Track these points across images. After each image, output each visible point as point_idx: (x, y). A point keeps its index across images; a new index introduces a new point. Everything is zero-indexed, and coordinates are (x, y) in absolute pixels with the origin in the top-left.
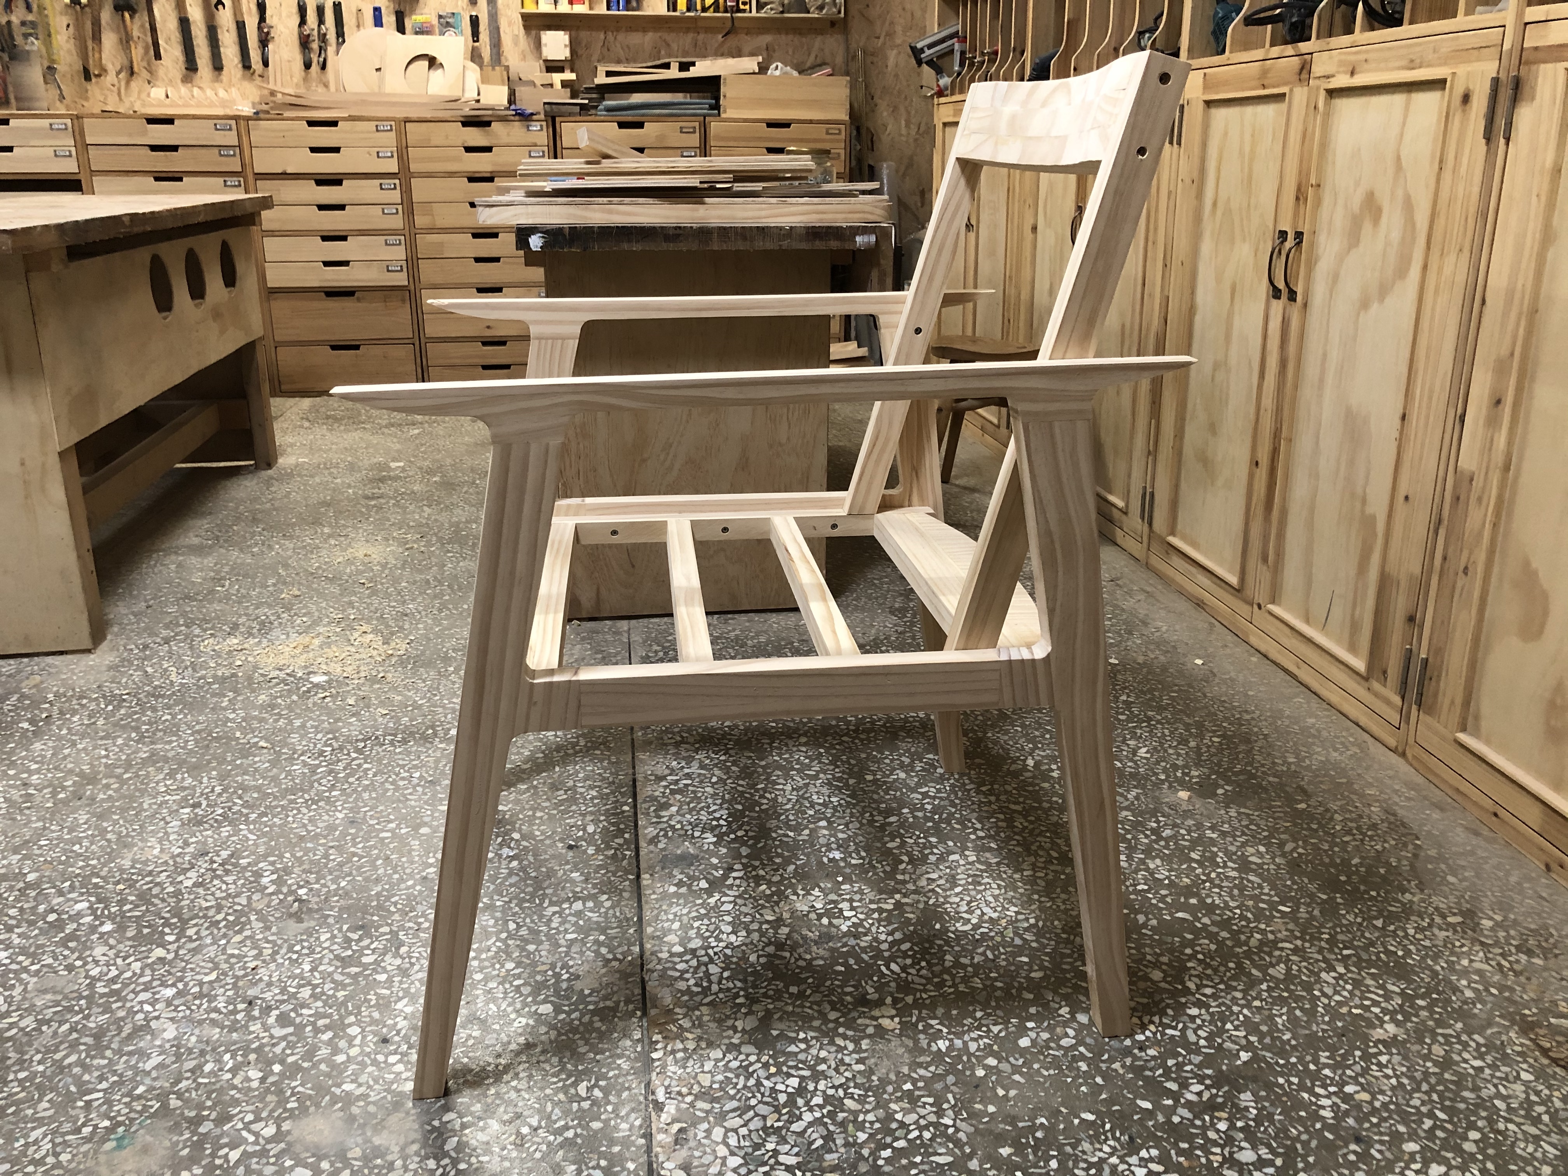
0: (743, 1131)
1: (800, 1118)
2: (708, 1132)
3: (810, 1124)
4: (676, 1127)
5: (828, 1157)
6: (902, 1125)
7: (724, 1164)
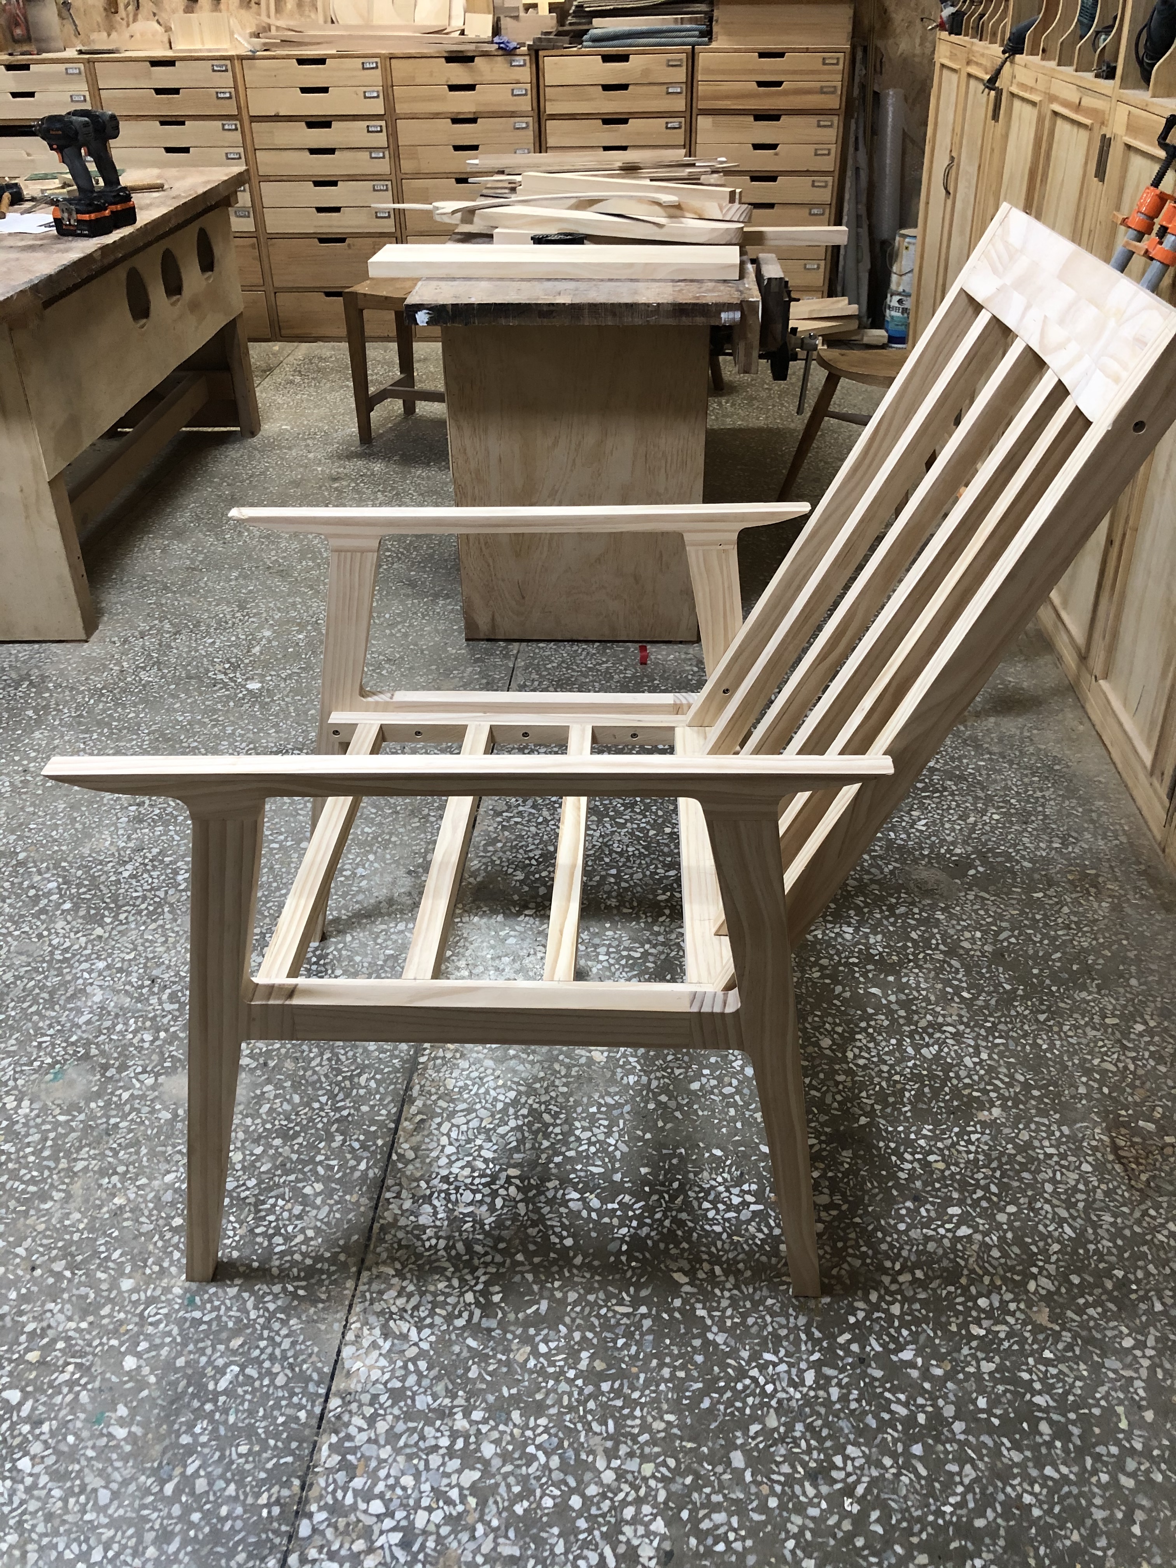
0: (464, 1128)
1: (506, 1124)
2: (440, 1125)
3: (512, 1129)
4: (419, 1118)
5: (516, 1156)
6: (578, 1139)
7: (442, 1151)
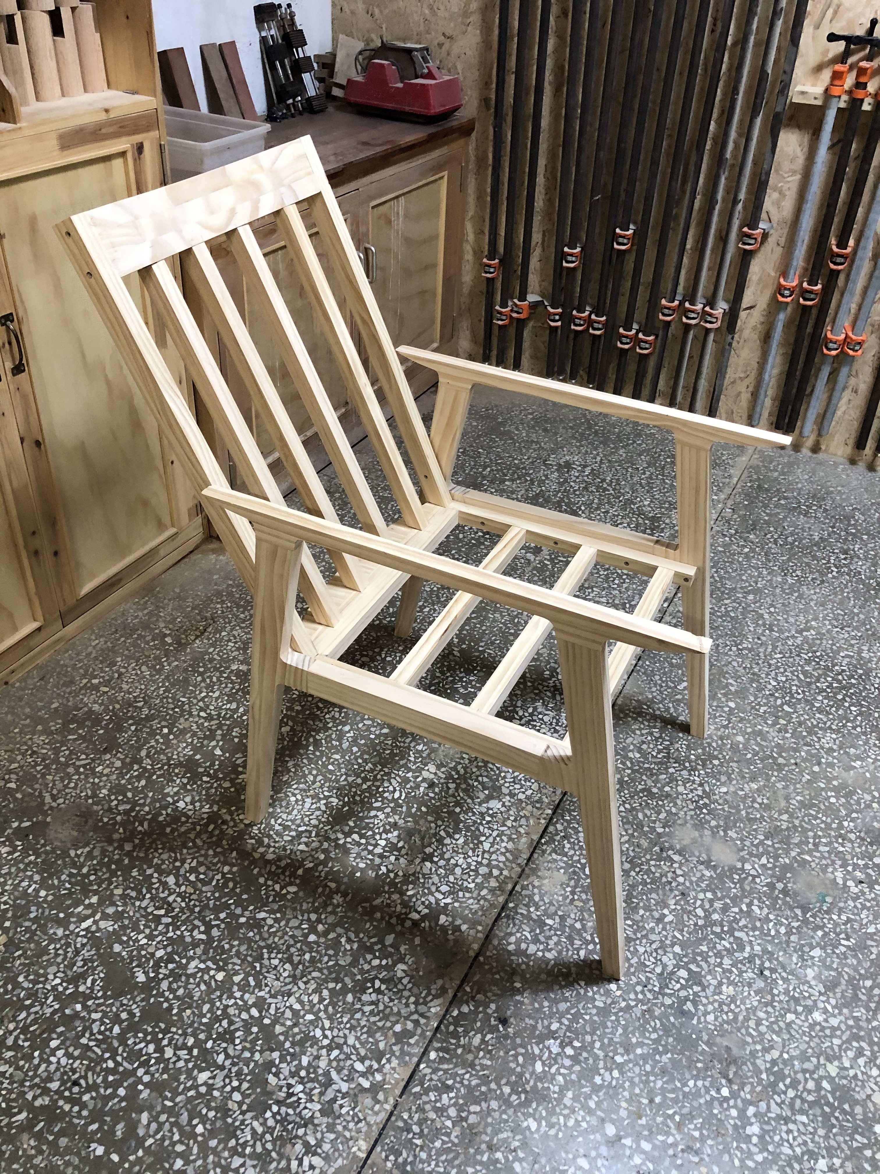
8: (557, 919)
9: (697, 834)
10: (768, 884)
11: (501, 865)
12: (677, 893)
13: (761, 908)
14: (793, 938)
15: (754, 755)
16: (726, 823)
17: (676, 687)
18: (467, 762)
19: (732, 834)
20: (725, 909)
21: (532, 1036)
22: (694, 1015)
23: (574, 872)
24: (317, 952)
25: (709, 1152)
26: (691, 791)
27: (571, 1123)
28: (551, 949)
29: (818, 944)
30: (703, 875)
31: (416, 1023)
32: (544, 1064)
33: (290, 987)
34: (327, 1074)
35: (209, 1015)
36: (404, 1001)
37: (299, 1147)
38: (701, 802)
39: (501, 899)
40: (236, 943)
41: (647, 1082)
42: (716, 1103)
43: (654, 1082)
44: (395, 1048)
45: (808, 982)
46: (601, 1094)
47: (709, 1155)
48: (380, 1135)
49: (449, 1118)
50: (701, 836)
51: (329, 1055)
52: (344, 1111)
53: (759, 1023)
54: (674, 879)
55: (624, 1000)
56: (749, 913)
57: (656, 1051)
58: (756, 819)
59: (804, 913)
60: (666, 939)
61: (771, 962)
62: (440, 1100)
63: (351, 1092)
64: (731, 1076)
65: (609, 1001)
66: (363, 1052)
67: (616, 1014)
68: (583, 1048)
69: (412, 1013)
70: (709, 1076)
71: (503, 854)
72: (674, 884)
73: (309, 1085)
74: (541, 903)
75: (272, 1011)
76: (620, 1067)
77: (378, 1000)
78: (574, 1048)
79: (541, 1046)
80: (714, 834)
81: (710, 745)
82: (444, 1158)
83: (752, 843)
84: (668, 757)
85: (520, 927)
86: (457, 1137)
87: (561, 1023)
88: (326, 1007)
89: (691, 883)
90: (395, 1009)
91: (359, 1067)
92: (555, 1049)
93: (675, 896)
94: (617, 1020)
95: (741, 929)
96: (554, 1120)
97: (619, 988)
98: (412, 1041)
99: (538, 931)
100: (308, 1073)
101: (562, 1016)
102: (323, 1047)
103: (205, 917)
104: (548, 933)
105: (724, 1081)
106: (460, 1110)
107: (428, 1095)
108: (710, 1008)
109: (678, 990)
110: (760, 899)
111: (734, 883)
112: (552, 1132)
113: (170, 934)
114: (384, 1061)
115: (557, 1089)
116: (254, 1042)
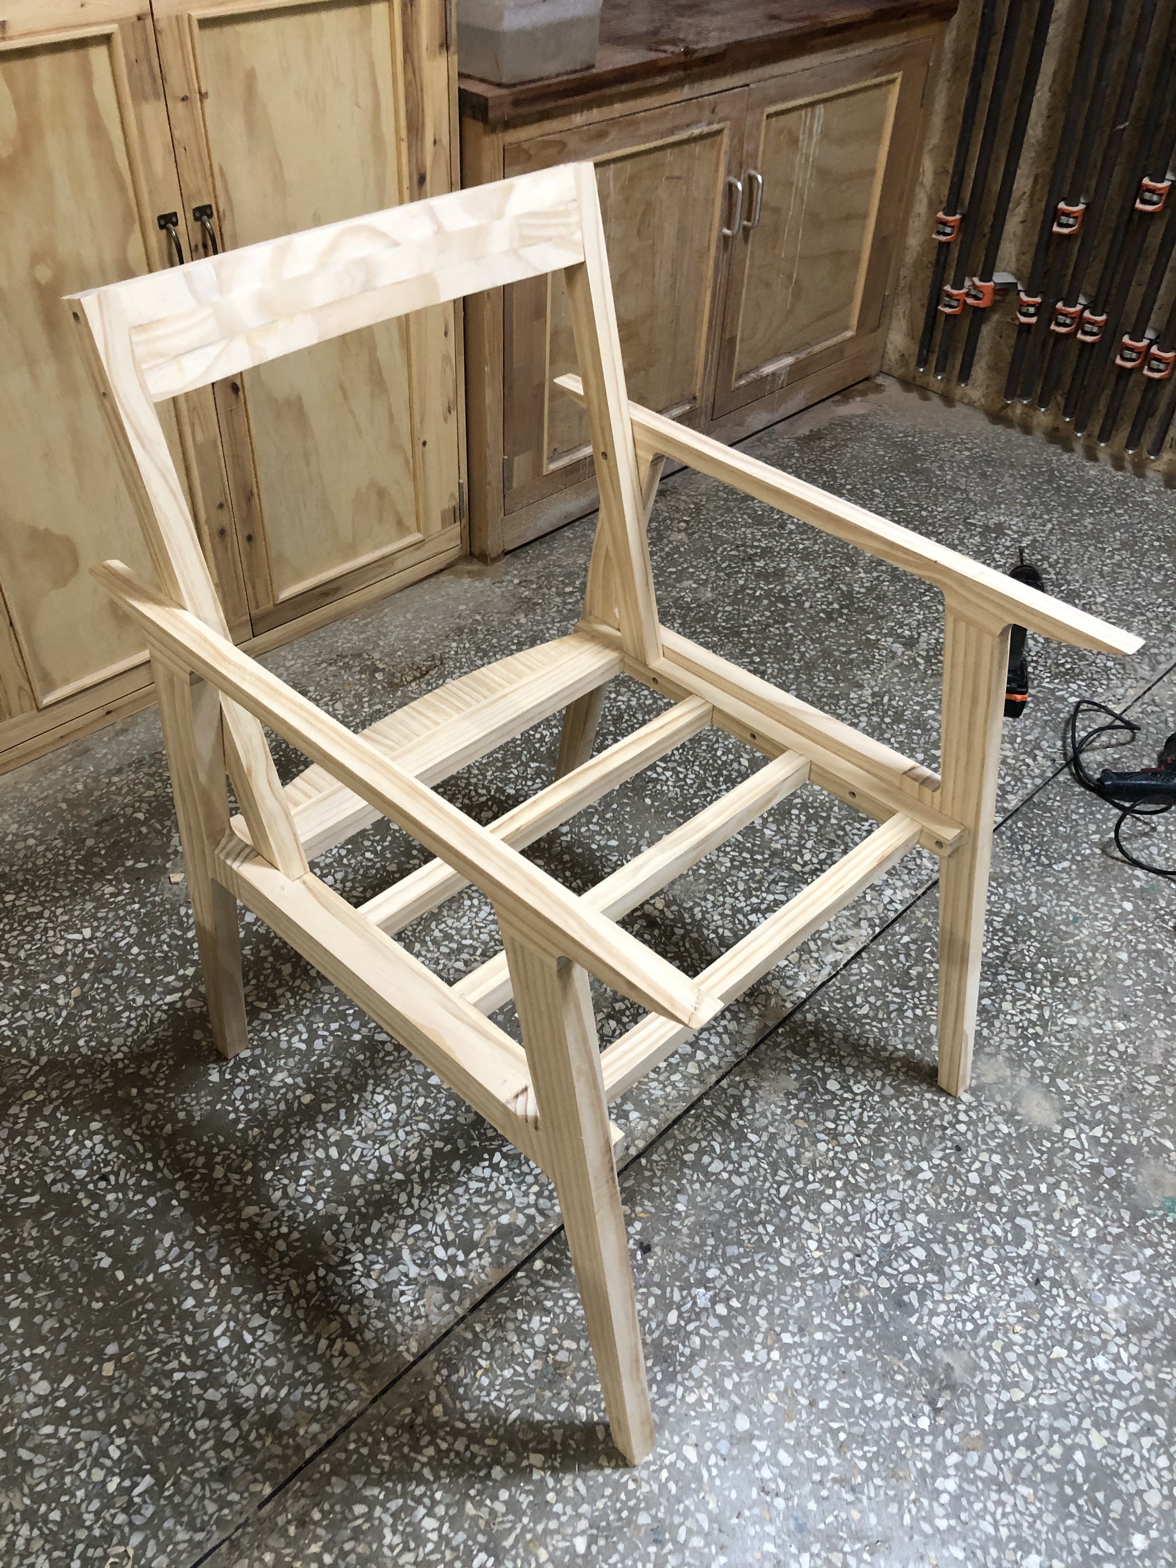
8: (765, 1138)
9: (1008, 1072)
10: (1091, 1166)
11: (711, 1048)
12: (949, 1144)
13: (1068, 1195)
14: (1105, 1248)
15: (1135, 984)
16: (1058, 1067)
17: (1050, 865)
18: (710, 905)
19: (1063, 1085)
20: (1014, 1182)
21: (676, 1277)
22: (916, 1311)
23: (810, 1082)
24: (435, 1099)
25: (872, 1494)
26: (1022, 1012)
27: (691, 1398)
28: (743, 1174)
29: (1139, 1267)
30: (998, 1130)
31: (531, 1219)
32: (680, 1316)
33: (386, 1133)
34: (397, 1251)
35: (278, 1142)
36: (523, 1188)
37: (335, 1325)
38: (1031, 1031)
39: (696, 1092)
40: (339, 1063)
41: (817, 1378)
42: (905, 1434)
43: (826, 1381)
44: (492, 1243)
45: (1105, 1314)
46: (745, 1375)
47: (869, 1498)
48: (439, 1341)
49: (533, 1345)
50: (1014, 1076)
51: (407, 1228)
52: (403, 1299)
53: (1008, 1346)
54: (952, 1125)
55: (822, 1265)
56: (1047, 1199)
57: (843, 1342)
58: (1106, 1072)
59: (1134, 1219)
60: (912, 1201)
61: (1057, 1271)
62: (529, 1322)
63: (421, 1281)
64: (939, 1405)
65: (800, 1261)
66: (451, 1236)
67: (803, 1280)
68: (742, 1311)
69: (529, 1206)
70: (908, 1396)
71: (719, 1035)
72: (949, 1132)
73: (372, 1257)
74: (749, 1110)
75: (355, 1157)
76: (785, 1349)
77: (491, 1178)
78: (730, 1308)
79: (685, 1293)
80: (1034, 1079)
81: (1073, 954)
82: (509, 1392)
83: (1088, 1104)
84: (1003, 959)
85: (710, 1133)
86: (535, 1372)
87: (723, 1272)
88: (423, 1170)
89: (976, 1136)
90: (509, 1195)
91: (440, 1252)
92: (702, 1302)
93: (946, 1148)
94: (803, 1289)
95: (1027, 1216)
96: (670, 1388)
97: (820, 1248)
98: (518, 1240)
99: (732, 1145)
100: (375, 1242)
101: (728, 1261)
102: (403, 1217)
103: (312, 1023)
104: (745, 1151)
105: (927, 1409)
106: (550, 1341)
107: (515, 1312)
108: (943, 1308)
109: (905, 1273)
110: (1071, 1183)
111: (1039, 1151)
112: (663, 1403)
113: (265, 1034)
114: (473, 1254)
115: (687, 1351)
116: (321, 1188)
